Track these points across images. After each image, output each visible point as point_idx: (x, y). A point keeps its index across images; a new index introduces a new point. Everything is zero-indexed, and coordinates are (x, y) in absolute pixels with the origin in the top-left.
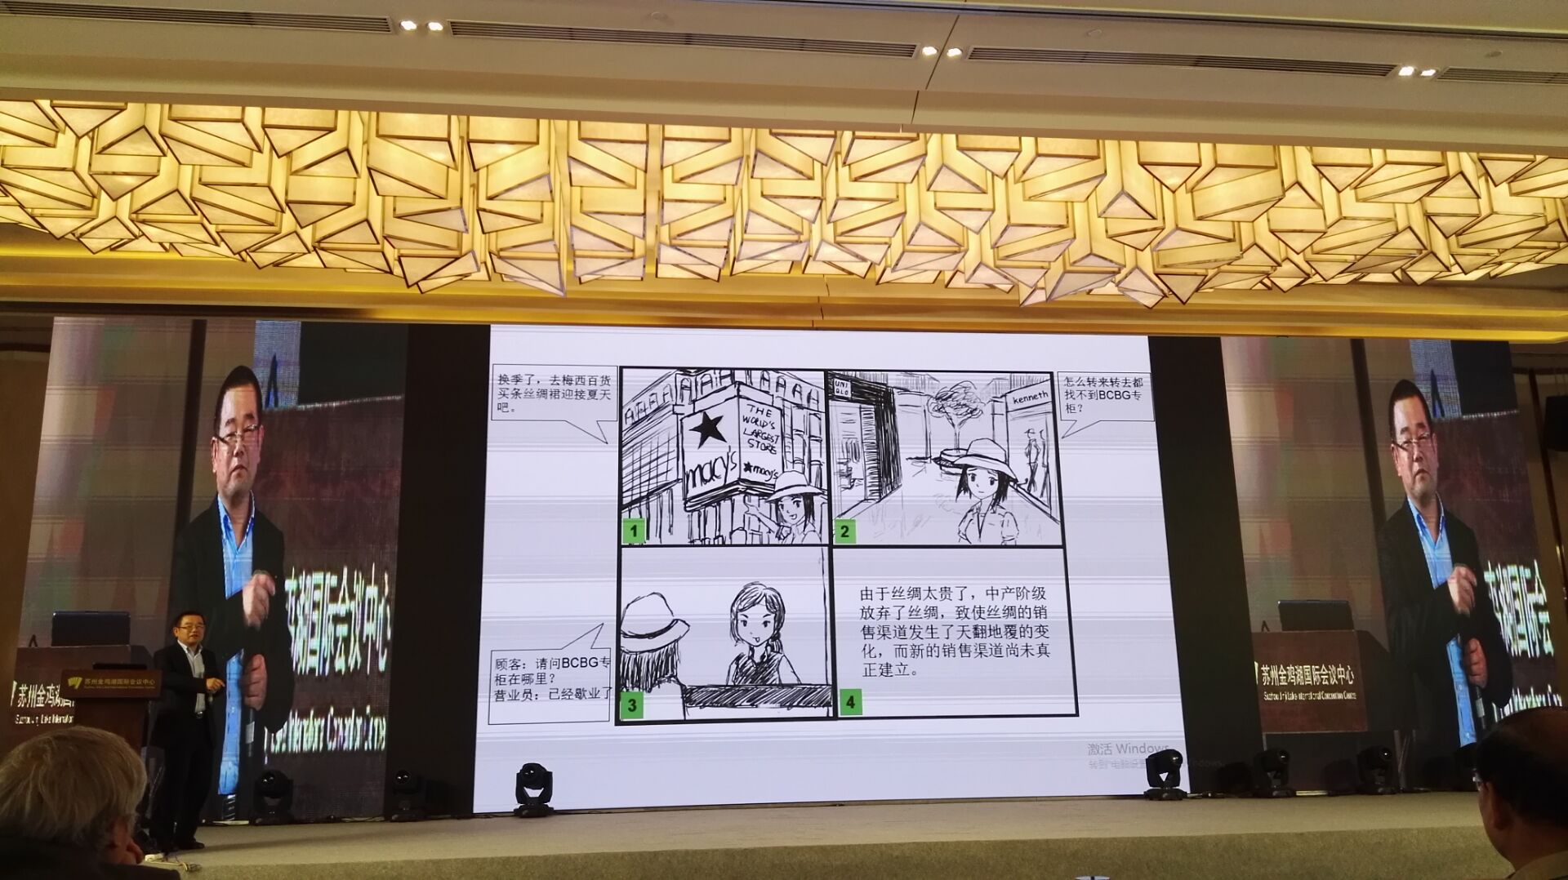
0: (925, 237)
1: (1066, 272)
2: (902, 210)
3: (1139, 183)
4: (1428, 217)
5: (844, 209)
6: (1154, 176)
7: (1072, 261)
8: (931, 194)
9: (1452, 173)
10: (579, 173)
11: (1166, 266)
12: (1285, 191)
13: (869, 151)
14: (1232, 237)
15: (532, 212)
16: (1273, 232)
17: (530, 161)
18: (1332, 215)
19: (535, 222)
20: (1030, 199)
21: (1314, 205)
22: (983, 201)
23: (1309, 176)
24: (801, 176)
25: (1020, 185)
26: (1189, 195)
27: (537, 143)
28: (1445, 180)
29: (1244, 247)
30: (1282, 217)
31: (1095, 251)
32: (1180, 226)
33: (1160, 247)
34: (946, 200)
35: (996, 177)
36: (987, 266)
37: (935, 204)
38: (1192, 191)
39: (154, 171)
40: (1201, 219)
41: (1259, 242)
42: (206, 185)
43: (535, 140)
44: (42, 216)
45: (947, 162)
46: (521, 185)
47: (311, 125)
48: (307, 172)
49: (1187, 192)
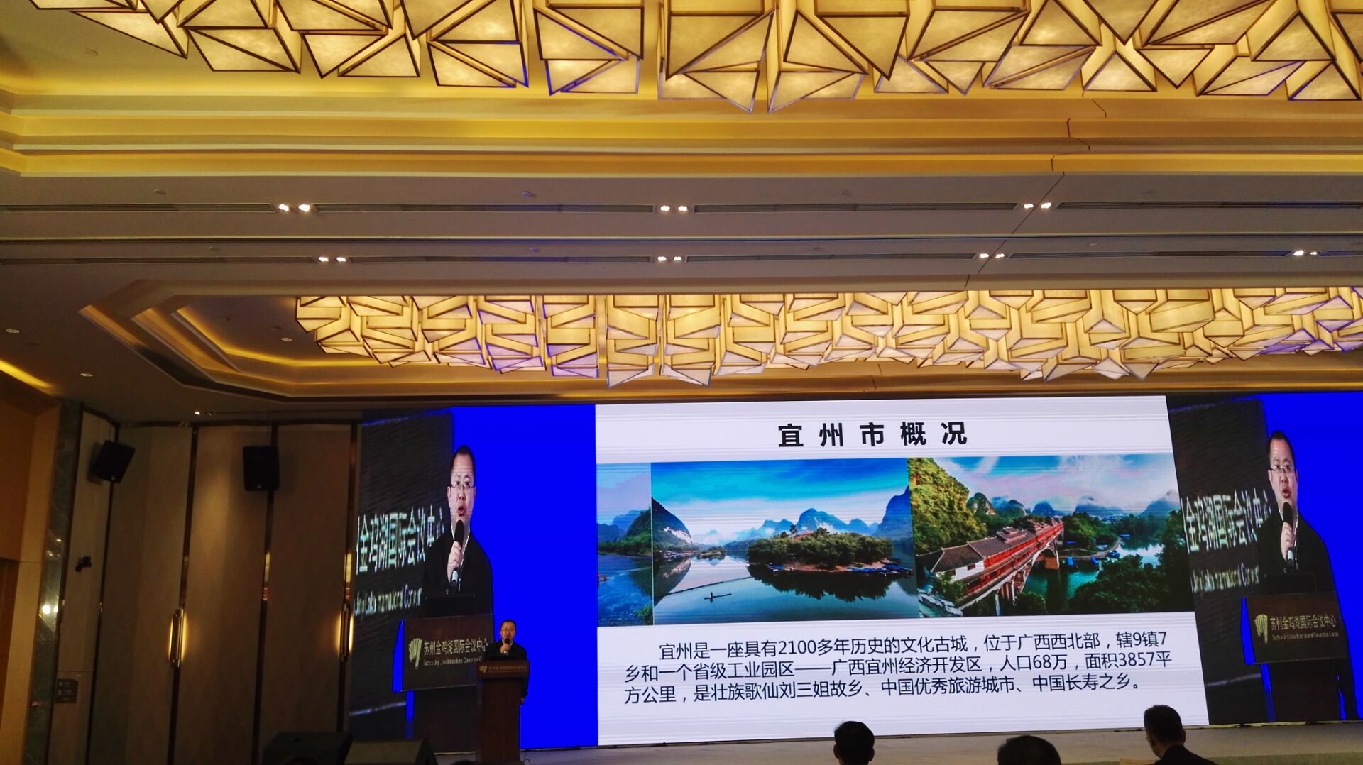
0: (961, 346)
1: (1058, 364)
2: (947, 330)
3: (1113, 310)
4: (1318, 322)
5: (905, 331)
6: (1123, 306)
7: (1064, 358)
8: (967, 322)
9: (1332, 297)
10: (737, 320)
11: (1129, 359)
12: (1214, 312)
13: (928, 299)
14: (1177, 342)
15: (704, 345)
16: (1207, 337)
17: (708, 317)
18: (1248, 323)
19: (704, 350)
20: (1038, 321)
21: (1235, 319)
22: (1005, 324)
23: (1231, 302)
24: (878, 313)
25: (1029, 314)
26: (1148, 316)
27: (714, 306)
28: (1326, 302)
29: (1186, 346)
30: (1212, 329)
31: (1082, 354)
32: (1141, 335)
33: (1125, 348)
34: (976, 324)
35: (1012, 309)
36: (1003, 360)
37: (970, 325)
38: (1149, 314)
39: (462, 327)
40: (1155, 331)
41: (1197, 343)
42: (496, 335)
43: (712, 304)
44: (376, 352)
45: (982, 304)
46: (700, 330)
47: (573, 302)
48: (563, 326)
49: (1146, 314)
